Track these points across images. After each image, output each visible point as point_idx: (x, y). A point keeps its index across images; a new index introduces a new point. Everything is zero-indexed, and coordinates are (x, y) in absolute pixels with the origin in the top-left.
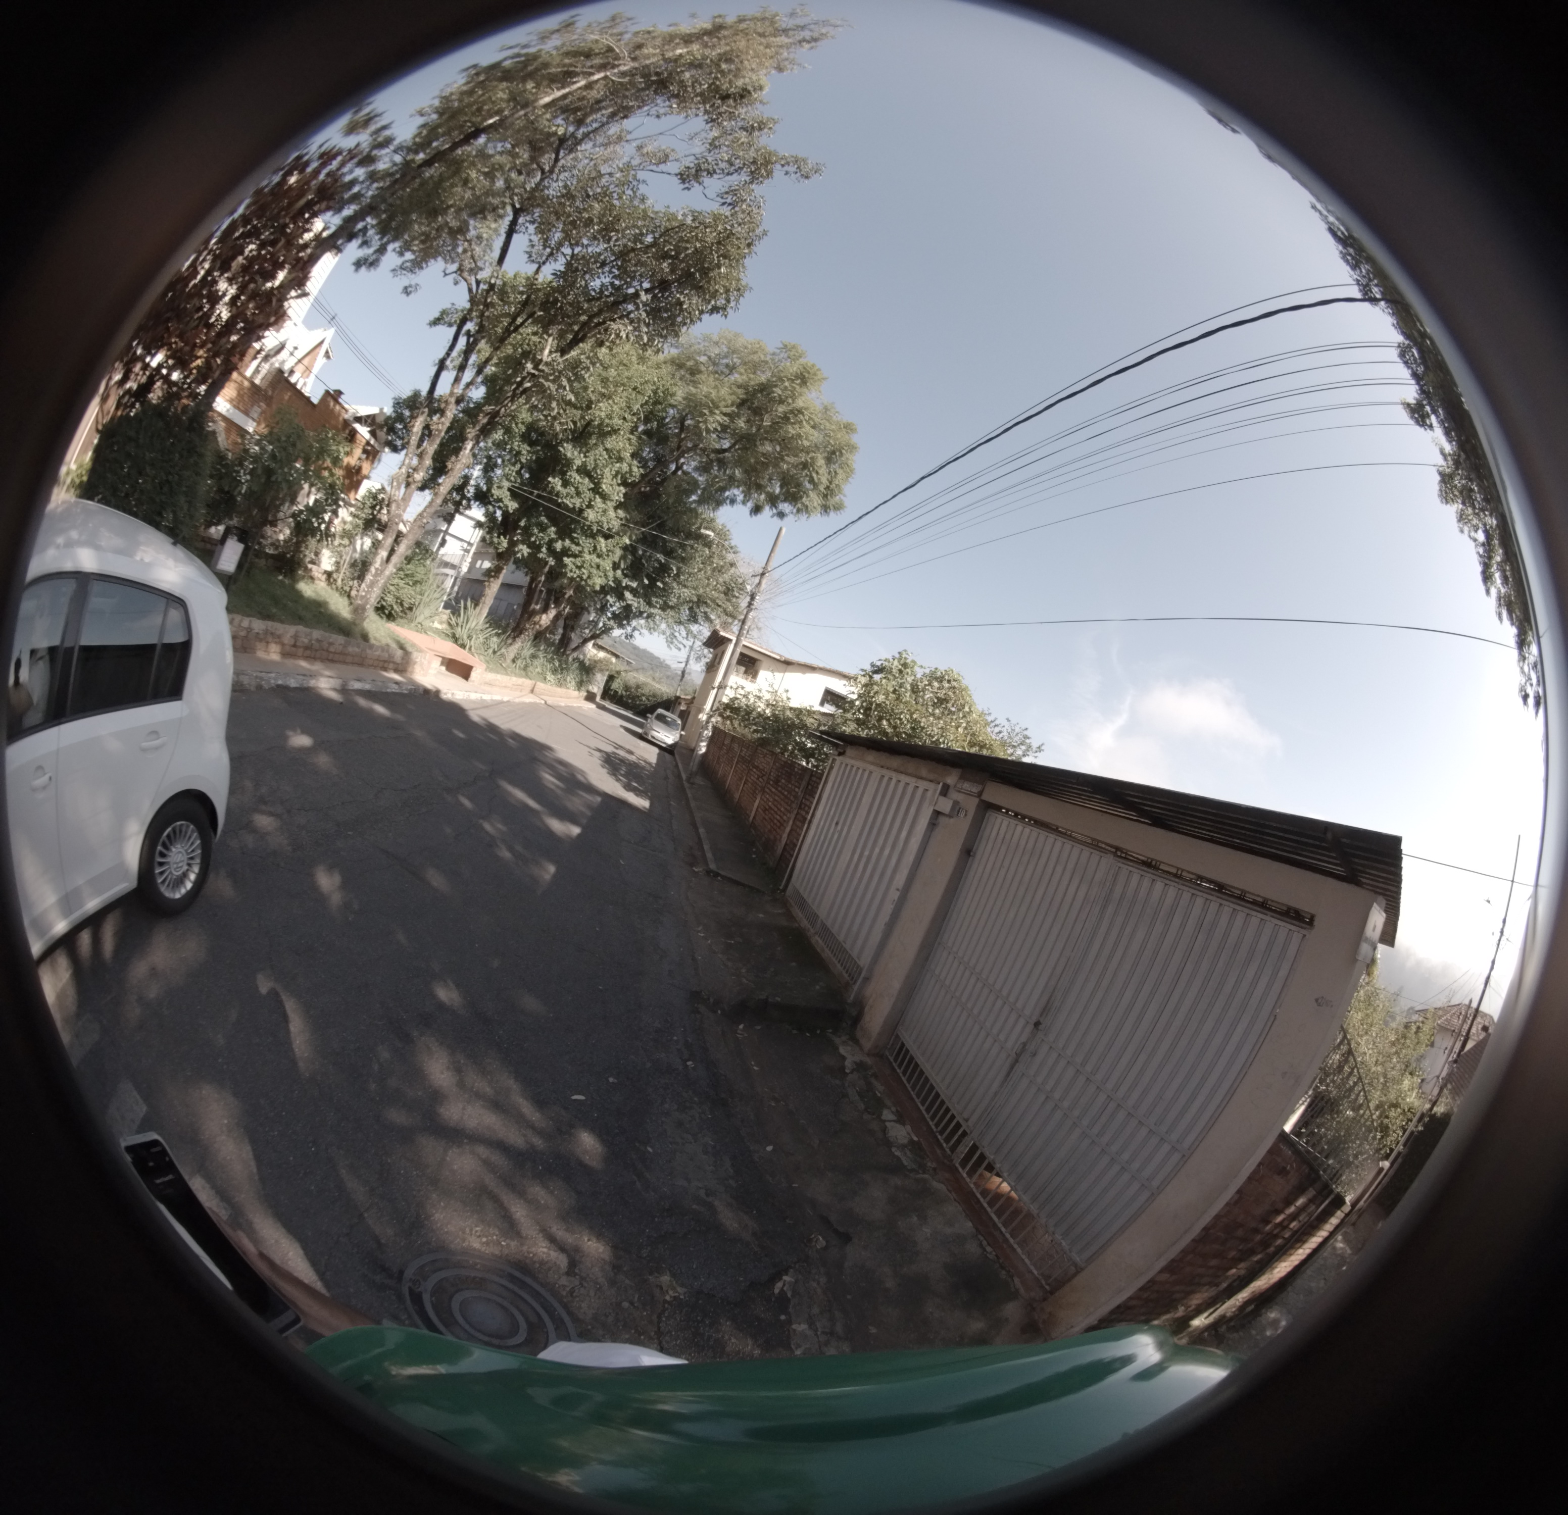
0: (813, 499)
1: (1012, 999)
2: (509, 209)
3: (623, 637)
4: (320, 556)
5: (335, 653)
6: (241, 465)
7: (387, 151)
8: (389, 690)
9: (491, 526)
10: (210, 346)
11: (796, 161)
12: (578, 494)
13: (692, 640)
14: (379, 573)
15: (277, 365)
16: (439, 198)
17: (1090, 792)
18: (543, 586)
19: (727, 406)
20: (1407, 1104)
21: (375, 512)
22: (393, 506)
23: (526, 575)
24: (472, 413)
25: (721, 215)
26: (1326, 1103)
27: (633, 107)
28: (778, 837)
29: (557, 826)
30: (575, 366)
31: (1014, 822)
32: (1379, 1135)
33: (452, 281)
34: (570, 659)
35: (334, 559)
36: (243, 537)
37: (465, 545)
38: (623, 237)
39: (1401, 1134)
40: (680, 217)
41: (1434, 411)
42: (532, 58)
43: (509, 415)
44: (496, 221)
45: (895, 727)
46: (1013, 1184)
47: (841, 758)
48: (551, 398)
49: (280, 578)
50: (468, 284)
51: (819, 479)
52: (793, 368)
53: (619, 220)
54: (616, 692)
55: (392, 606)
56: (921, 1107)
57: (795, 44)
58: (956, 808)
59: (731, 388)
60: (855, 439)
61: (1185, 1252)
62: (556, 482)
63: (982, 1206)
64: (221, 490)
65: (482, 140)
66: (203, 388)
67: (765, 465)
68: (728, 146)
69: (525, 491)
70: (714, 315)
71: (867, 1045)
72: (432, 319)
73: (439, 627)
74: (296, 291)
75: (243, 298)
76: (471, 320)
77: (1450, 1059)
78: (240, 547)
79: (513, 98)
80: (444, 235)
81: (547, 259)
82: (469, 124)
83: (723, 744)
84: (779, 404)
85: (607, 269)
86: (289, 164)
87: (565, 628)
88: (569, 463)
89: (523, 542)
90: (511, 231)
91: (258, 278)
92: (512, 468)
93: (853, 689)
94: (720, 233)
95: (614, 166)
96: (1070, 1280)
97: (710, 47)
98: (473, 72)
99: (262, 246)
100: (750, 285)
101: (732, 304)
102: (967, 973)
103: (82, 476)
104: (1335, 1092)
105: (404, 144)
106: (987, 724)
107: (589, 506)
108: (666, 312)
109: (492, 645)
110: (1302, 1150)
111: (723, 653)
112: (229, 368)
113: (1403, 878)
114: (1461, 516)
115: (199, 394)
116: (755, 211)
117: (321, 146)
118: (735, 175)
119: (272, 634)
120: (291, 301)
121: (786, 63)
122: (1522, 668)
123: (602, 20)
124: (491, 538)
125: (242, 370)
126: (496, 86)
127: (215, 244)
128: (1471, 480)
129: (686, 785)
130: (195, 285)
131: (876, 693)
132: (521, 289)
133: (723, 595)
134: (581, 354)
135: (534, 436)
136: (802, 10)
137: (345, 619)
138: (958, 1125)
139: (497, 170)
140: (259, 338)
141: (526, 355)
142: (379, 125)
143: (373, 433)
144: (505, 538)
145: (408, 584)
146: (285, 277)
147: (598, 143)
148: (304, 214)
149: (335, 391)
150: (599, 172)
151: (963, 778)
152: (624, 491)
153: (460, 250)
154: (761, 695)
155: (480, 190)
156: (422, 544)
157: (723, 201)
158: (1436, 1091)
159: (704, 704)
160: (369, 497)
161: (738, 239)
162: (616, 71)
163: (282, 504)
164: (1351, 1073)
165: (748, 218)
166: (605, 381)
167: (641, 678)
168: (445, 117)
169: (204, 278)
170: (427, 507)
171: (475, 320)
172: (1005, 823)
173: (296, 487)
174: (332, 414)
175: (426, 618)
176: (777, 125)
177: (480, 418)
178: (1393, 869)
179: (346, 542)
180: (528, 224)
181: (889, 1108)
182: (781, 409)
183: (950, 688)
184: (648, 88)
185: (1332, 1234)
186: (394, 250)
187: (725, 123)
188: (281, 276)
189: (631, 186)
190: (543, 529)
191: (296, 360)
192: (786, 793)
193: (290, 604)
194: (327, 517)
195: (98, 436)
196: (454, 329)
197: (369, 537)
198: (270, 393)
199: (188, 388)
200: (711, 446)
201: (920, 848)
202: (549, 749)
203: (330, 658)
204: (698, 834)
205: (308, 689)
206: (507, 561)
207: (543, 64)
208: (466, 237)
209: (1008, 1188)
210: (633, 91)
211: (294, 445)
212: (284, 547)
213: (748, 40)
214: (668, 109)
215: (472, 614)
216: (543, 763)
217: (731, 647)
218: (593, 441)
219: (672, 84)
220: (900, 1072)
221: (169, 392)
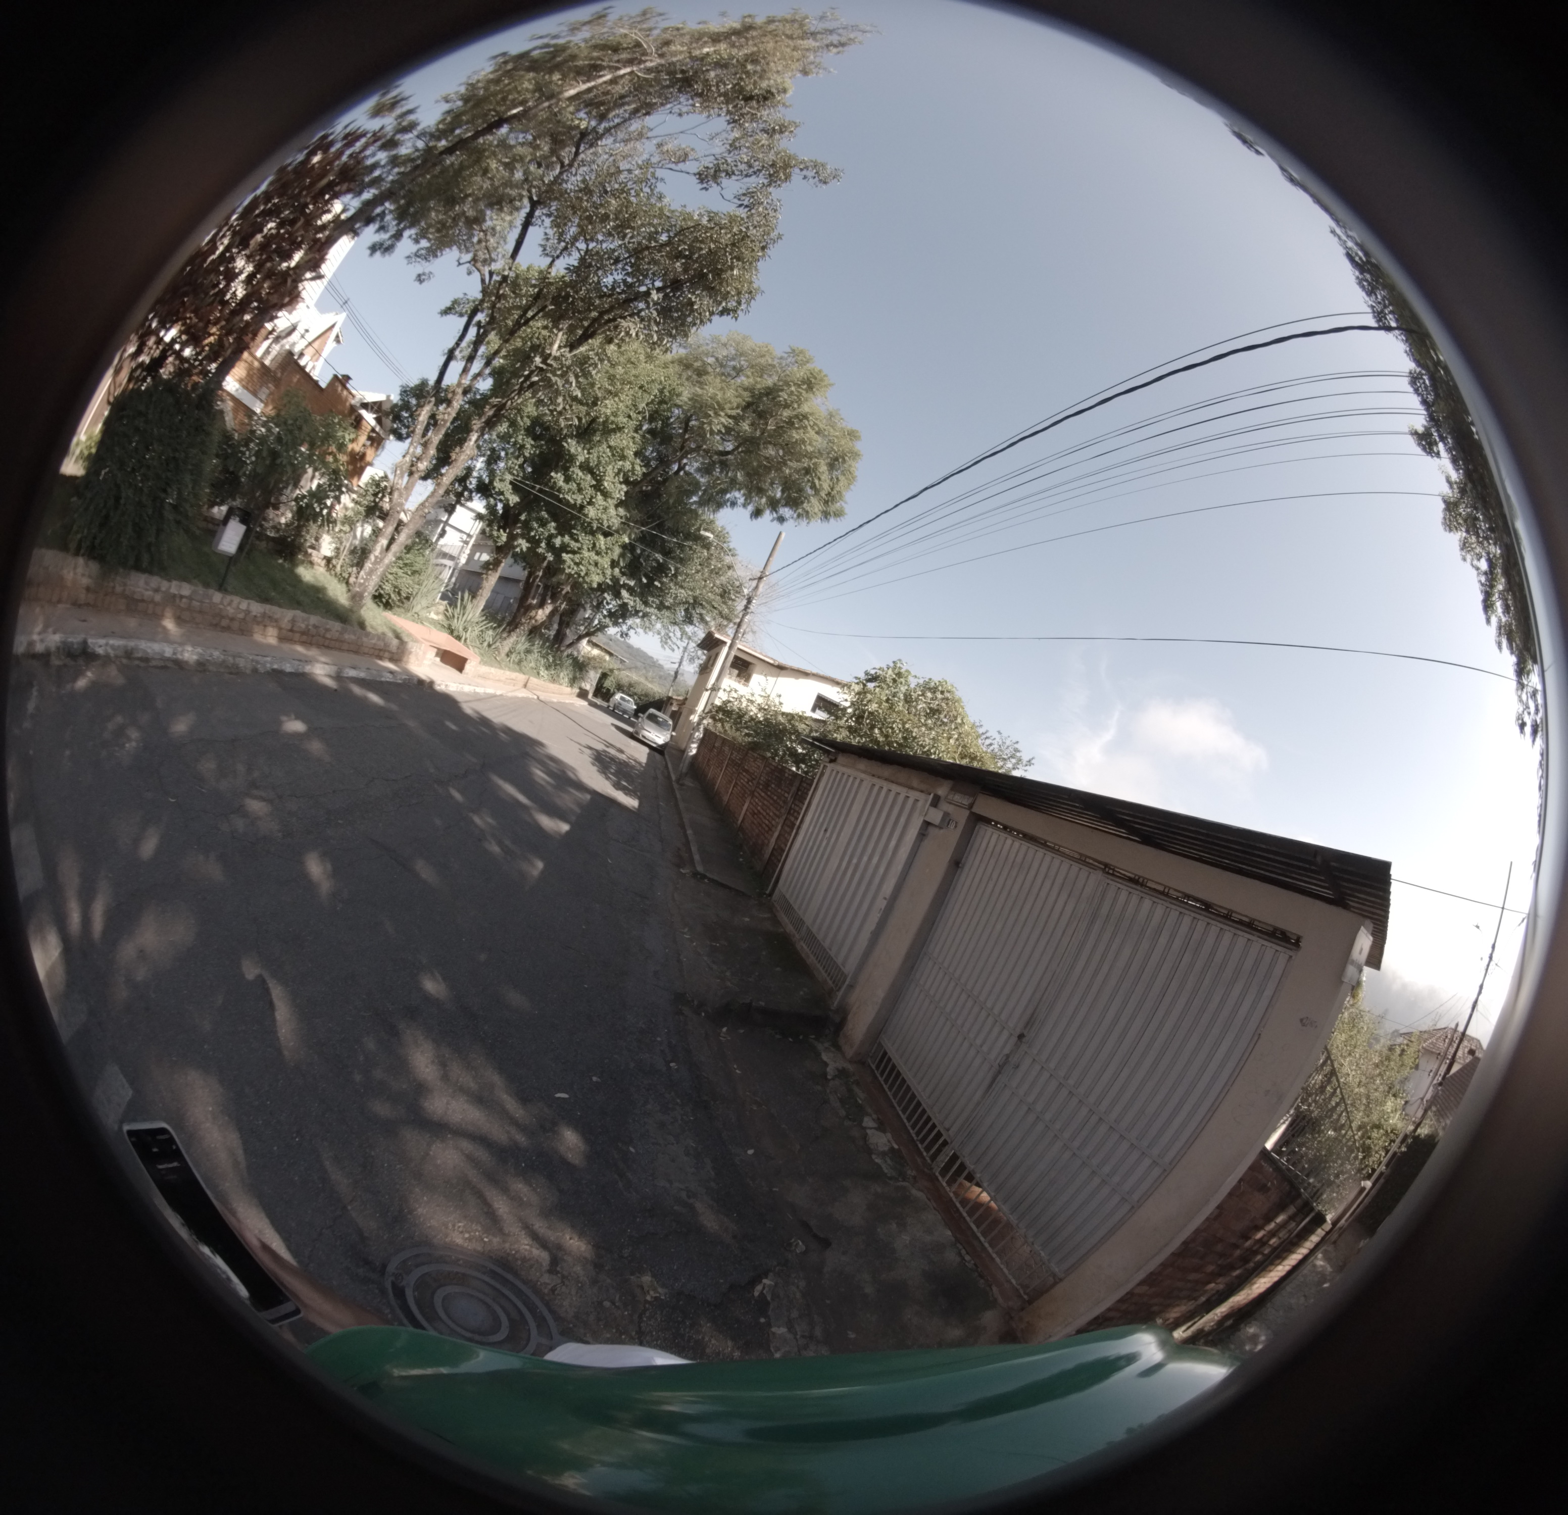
0: (814, 505)
1: (996, 1011)
2: (526, 201)
3: (618, 636)
4: (321, 541)
5: (331, 639)
6: (247, 445)
7: (409, 136)
8: (383, 679)
9: (490, 519)
10: (223, 323)
11: (815, 166)
12: (580, 490)
13: (686, 641)
14: (378, 561)
15: (287, 347)
16: (458, 186)
17: (1078, 808)
18: (540, 581)
19: (732, 409)
20: (1390, 1125)
21: (377, 500)
22: (396, 495)
23: (524, 569)
24: (478, 404)
25: (737, 217)
26: (1308, 1123)
27: (656, 104)
28: (766, 841)
29: (547, 822)
30: (583, 362)
31: (1003, 835)
32: (1361, 1156)
33: (465, 271)
34: (565, 654)
35: (334, 545)
36: (245, 519)
37: (465, 537)
38: (638, 234)
39: (1383, 1154)
40: (696, 217)
41: (1442, 439)
42: (559, 51)
43: (515, 408)
44: (511, 213)
45: (887, 736)
46: (993, 1194)
47: (832, 765)
48: (557, 393)
49: (280, 561)
50: (481, 275)
51: (821, 485)
52: (800, 373)
53: (635, 217)
54: (608, 690)
55: (389, 595)
56: (902, 1115)
57: (822, 48)
58: (947, 819)
59: (737, 391)
60: (858, 446)
61: (1164, 1265)
62: (558, 477)
63: (961, 1214)
64: (226, 470)
65: (504, 130)
66: (213, 366)
67: (768, 469)
68: (748, 148)
69: (527, 485)
70: (725, 317)
71: (850, 1052)
72: (443, 308)
73: (435, 617)
74: (311, 272)
75: (258, 276)
76: (482, 311)
77: (1435, 1082)
78: (242, 528)
79: (538, 88)
80: (461, 224)
81: (561, 253)
82: (493, 113)
83: (714, 746)
84: (785, 408)
85: (620, 266)
86: (313, 143)
87: (560, 624)
88: (572, 458)
89: (523, 536)
90: (527, 223)
91: (274, 256)
92: (516, 461)
93: (846, 696)
94: (735, 234)
95: (634, 163)
96: (1047, 1291)
97: (737, 47)
98: (501, 60)
99: (280, 226)
100: (762, 288)
101: (743, 307)
102: (952, 984)
103: (91, 448)
104: (1316, 1112)
105: (428, 130)
106: (978, 736)
107: (590, 503)
108: (677, 311)
109: (487, 639)
110: (1284, 1167)
111: (717, 655)
112: (241, 347)
113: (1391, 902)
114: (1464, 544)
115: (209, 372)
116: (772, 214)
117: (346, 127)
118: (754, 177)
119: (270, 617)
120: (305, 283)
121: (812, 67)
122: (1520, 697)
123: (633, 14)
124: (491, 530)
125: (253, 350)
126: (523, 76)
127: (237, 219)
128: (1476, 509)
129: (676, 786)
130: (213, 261)
131: (870, 701)
132: (534, 282)
133: (719, 597)
134: (589, 350)
135: (539, 430)
136: (832, 14)
137: (343, 606)
138: (939, 1135)
139: (517, 161)
140: (272, 319)
141: (536, 348)
142: (404, 109)
143: (379, 420)
144: (505, 531)
145: (406, 573)
146: (302, 258)
147: (619, 139)
148: (324, 195)
149: (343, 376)
150: (618, 167)
151: (953, 789)
152: (625, 489)
153: (475, 240)
154: (753, 699)
155: (499, 180)
156: (422, 533)
157: (740, 202)
158: (1420, 1114)
159: (696, 705)
160: (372, 484)
161: (752, 241)
162: (642, 66)
163: (286, 488)
164: (1334, 1094)
165: (764, 221)
166: (612, 378)
167: (634, 676)
168: (469, 105)
169: (223, 253)
170: (429, 497)
171: (486, 312)
172: (995, 837)
173: (300, 471)
174: (340, 400)
175: (423, 608)
176: (798, 129)
177: (486, 410)
178: (1381, 893)
179: (346, 528)
180: (544, 217)
181: (870, 1115)
182: (786, 413)
183: (943, 699)
184: (672, 85)
185: (1312, 1252)
186: (410, 237)
187: (747, 125)
188: (297, 256)
189: (649, 184)
190: (543, 523)
191: (306, 343)
192: (775, 798)
193: (289, 588)
194: (329, 502)
195: (109, 408)
196: (465, 319)
197: (370, 524)
198: (279, 375)
199: (199, 365)
200: (714, 448)
201: (908, 858)
202: (540, 744)
203: (325, 644)
204: (686, 836)
205: (303, 675)
206: (505, 557)
207: (571, 56)
208: (481, 227)
209: (988, 1198)
210: (657, 88)
211: (300, 429)
212: (285, 531)
213: (776, 42)
214: (690, 108)
215: (469, 606)
216: (533, 758)
217: (725, 650)
218: (597, 438)
219: (697, 82)
220: (881, 1080)
221: (180, 368)
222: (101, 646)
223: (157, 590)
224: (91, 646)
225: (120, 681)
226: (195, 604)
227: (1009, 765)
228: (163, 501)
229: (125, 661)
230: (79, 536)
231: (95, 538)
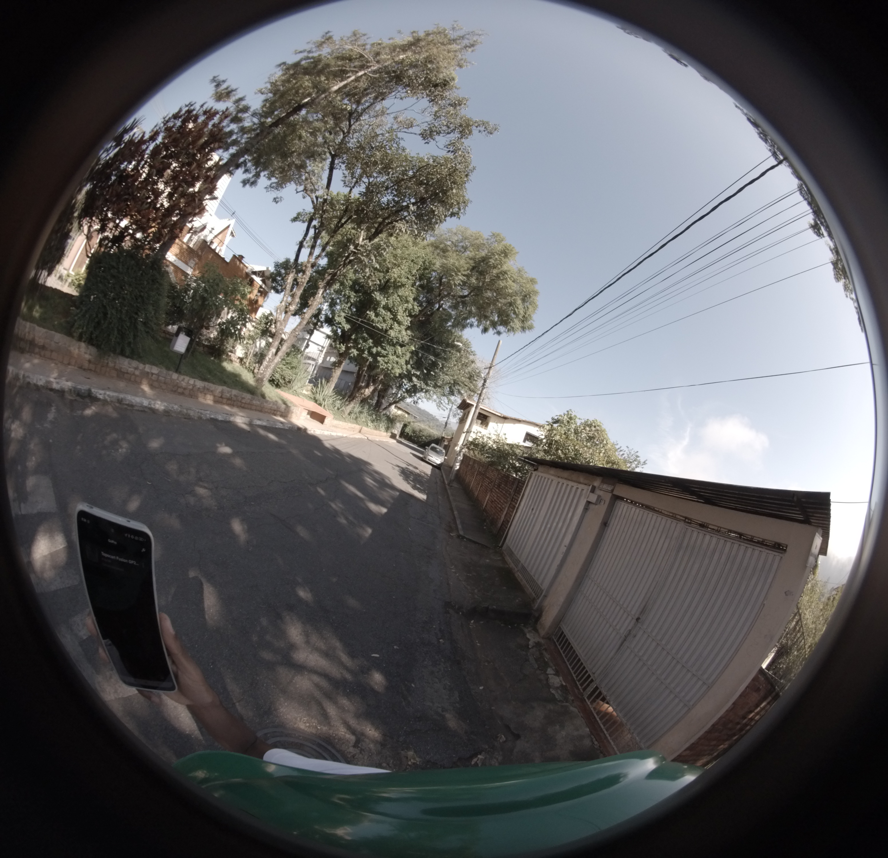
0: (517, 324)
1: (625, 606)
2: (328, 155)
3: (412, 403)
4: (236, 348)
5: (245, 403)
6: (186, 292)
7: (246, 115)
8: (277, 427)
9: (335, 338)
10: (159, 221)
11: (484, 124)
12: (384, 321)
13: (451, 405)
14: (271, 361)
15: (202, 238)
16: (286, 146)
17: (672, 487)
18: (366, 373)
19: (465, 271)
21: (268, 326)
22: (278, 324)
23: (356, 366)
24: (321, 273)
25: (449, 158)
26: (785, 650)
27: (385, 93)
28: (499, 517)
29: (373, 507)
31: (630, 506)
33: (302, 196)
34: (382, 413)
35: (244, 351)
36: (189, 333)
37: (320, 348)
38: (396, 172)
40: (426, 160)
41: (821, 224)
42: (317, 61)
43: (343, 275)
44: (321, 162)
45: (565, 454)
46: (615, 707)
47: (535, 472)
48: (366, 266)
49: (212, 358)
50: (311, 198)
51: (519, 312)
52: (499, 247)
53: (392, 162)
54: (408, 434)
55: (279, 380)
56: (569, 667)
57: (463, 49)
58: (599, 499)
59: (466, 260)
60: (537, 287)
61: (700, 739)
62: (371, 314)
63: (596, 720)
64: (174, 305)
65: (303, 112)
66: (158, 246)
67: (489, 305)
69: (354, 319)
70: (453, 218)
71: (542, 633)
72: (292, 218)
73: (306, 393)
74: (209, 195)
75: (176, 195)
76: (316, 219)
78: (188, 339)
79: (315, 86)
80: (293, 169)
81: (355, 185)
83: (469, 464)
84: (493, 268)
85: (389, 191)
86: (184, 114)
87: (379, 396)
88: (378, 303)
89: (354, 347)
90: (332, 168)
91: (183, 184)
92: (346, 305)
93: (542, 433)
94: (450, 169)
95: (384, 129)
97: (417, 53)
98: (284, 67)
99: (182, 166)
100: (471, 199)
101: (462, 211)
102: (601, 592)
103: (80, 281)
104: (790, 643)
105: (257, 112)
106: (616, 450)
107: (391, 328)
108: (426, 216)
109: (337, 405)
110: (770, 676)
111: (469, 412)
112: (173, 237)
113: (832, 515)
114: (845, 287)
115: (156, 248)
116: (467, 155)
117: (202, 106)
118: (452, 133)
119: (208, 389)
120: (207, 201)
121: (462, 62)
123: (348, 36)
124: (336, 344)
125: (181, 238)
126: (303, 78)
127: (147, 157)
129: (447, 487)
130: (141, 182)
131: (555, 434)
132: (342, 202)
133: (468, 380)
134: (380, 241)
135: (357, 287)
136: (457, 25)
137: (251, 385)
138: (589, 676)
139: (317, 131)
140: (190, 221)
141: (349, 241)
142: (237, 97)
143: (263, 281)
144: (343, 345)
145: (288, 368)
146: (201, 187)
148: (205, 149)
149: (239, 256)
150: (376, 133)
151: (603, 482)
152: (410, 320)
153: (304, 178)
154: (490, 437)
155: (309, 143)
156: (296, 346)
157: (448, 150)
159: (458, 441)
160: (263, 318)
161: (460, 172)
162: (370, 70)
163: (213, 318)
164: (799, 631)
165: (463, 160)
166: (395, 256)
167: (422, 426)
168: (277, 96)
169: (146, 178)
170: (298, 325)
171: (318, 220)
172: (626, 507)
173: (220, 309)
174: (239, 269)
175: (299, 388)
176: (468, 102)
177: (326, 276)
178: (826, 511)
179: (251, 342)
180: (340, 164)
181: (551, 667)
182: (495, 271)
183: (595, 431)
184: (391, 81)
186: (265, 176)
187: (440, 102)
188: (198, 185)
189: (396, 142)
190: (365, 340)
191: (214, 236)
192: (504, 492)
193: (218, 374)
194: (239, 327)
195: (88, 259)
196: (306, 224)
197: (264, 340)
198: (200, 253)
199: (148, 244)
200: (458, 294)
201: (579, 522)
202: (370, 464)
203: (242, 406)
204: (454, 515)
205: (229, 422)
206: (345, 358)
207: (325, 64)
208: (306, 171)
209: (612, 710)
210: (384, 83)
211: (218, 285)
212: (213, 342)
213: (437, 48)
214: (406, 94)
215: (326, 388)
216: (366, 472)
217: (473, 409)
218: (391, 291)
219: (404, 78)
220: (559, 647)
221: (135, 244)
222: (101, 394)
223: (136, 368)
224: (94, 393)
225: (115, 415)
226: (160, 378)
227: (634, 465)
228: (136, 319)
229: (117, 405)
230: (80, 330)
231: (92, 333)
